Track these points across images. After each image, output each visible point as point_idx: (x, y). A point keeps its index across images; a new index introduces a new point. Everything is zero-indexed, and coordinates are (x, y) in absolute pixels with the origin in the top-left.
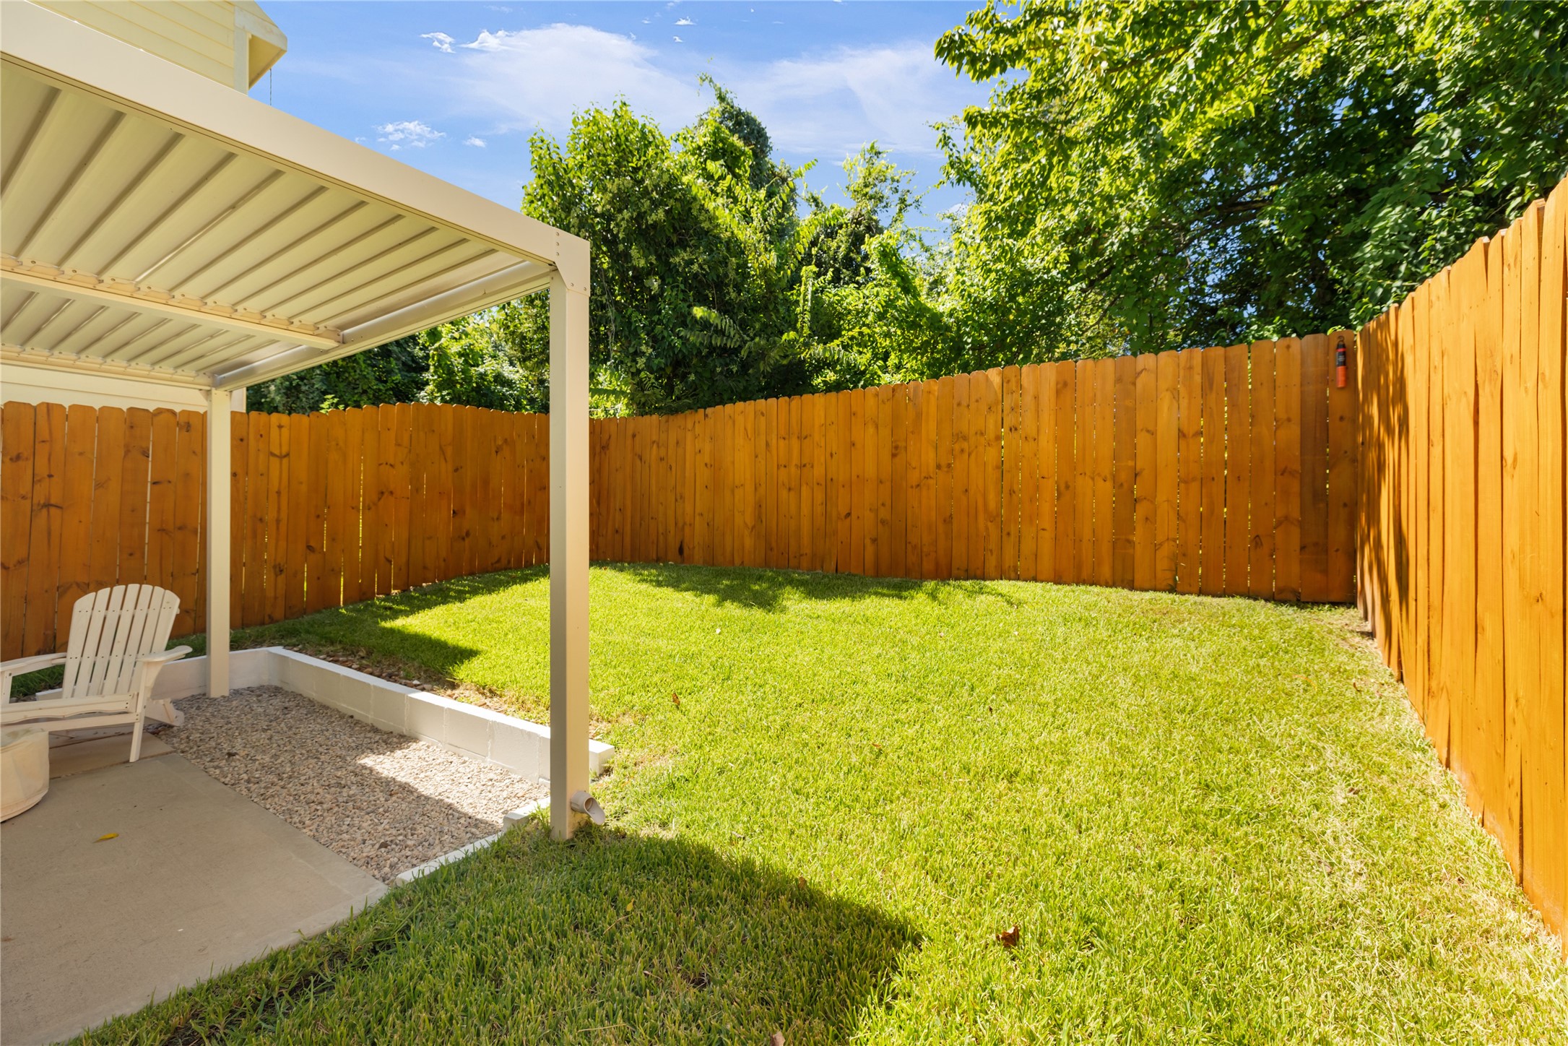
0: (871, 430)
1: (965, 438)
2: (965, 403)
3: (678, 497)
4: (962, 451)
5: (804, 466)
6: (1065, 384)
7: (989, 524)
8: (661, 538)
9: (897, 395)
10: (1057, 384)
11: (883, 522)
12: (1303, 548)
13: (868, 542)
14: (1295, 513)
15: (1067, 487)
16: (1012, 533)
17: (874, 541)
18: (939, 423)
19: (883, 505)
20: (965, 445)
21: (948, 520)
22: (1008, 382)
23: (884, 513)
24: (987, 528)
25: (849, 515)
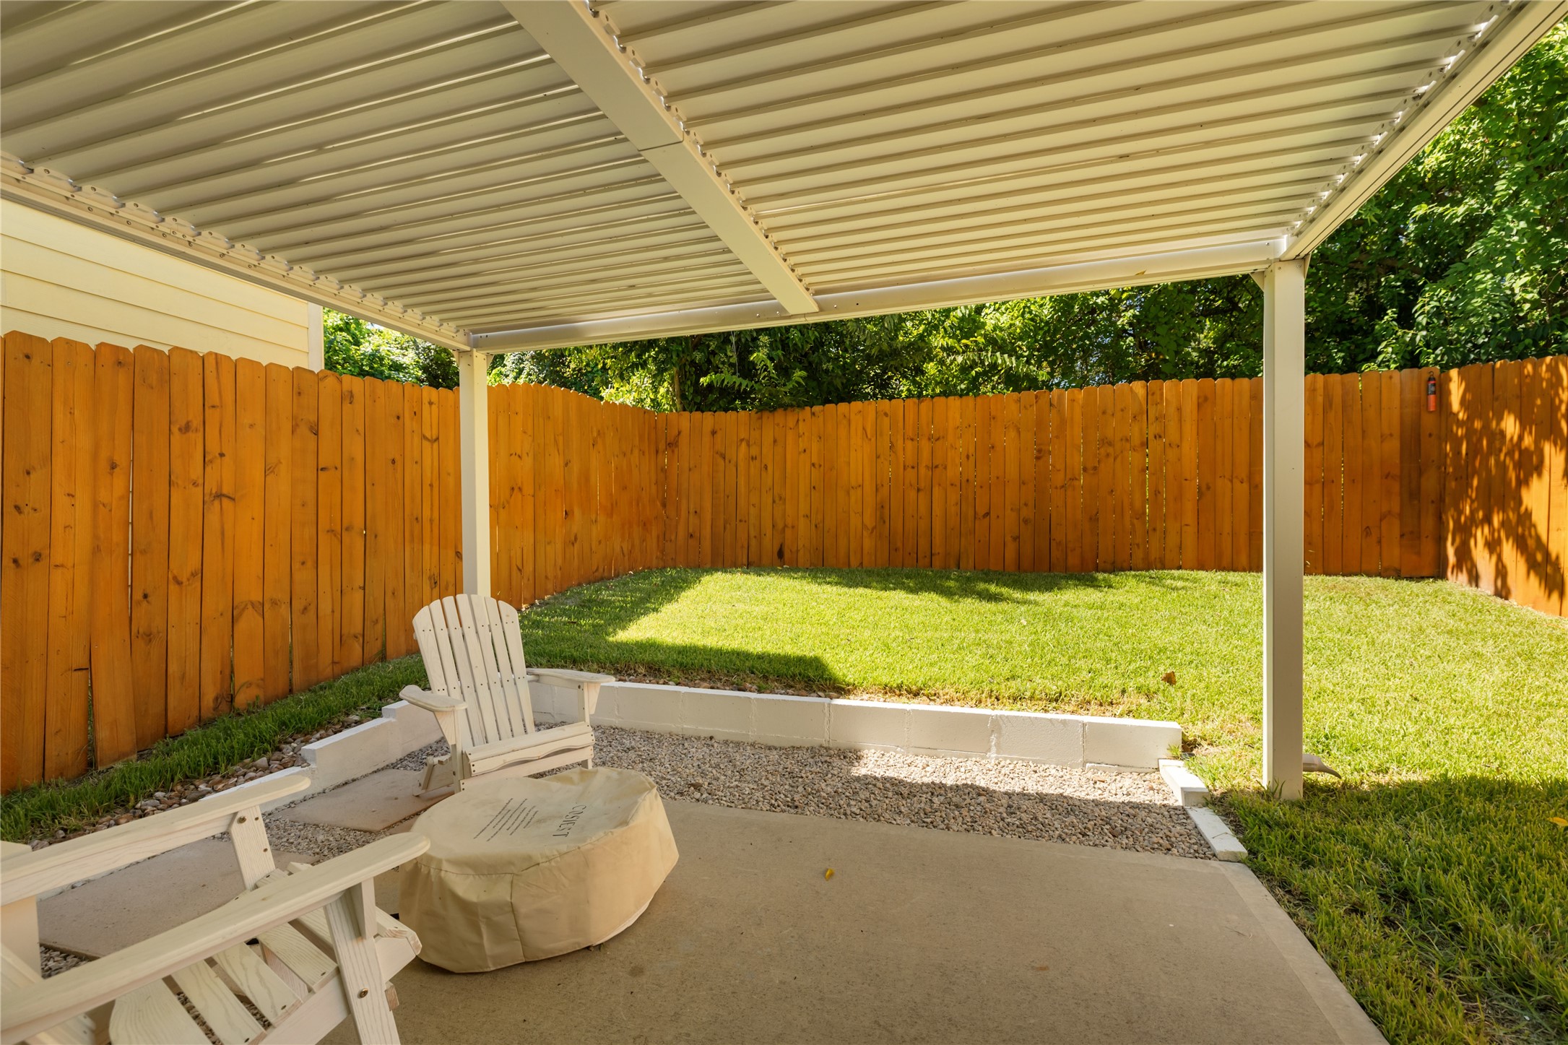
0: (1013, 434)
1: (1110, 444)
2: (1110, 412)
3: (777, 499)
4: (1108, 455)
5: (936, 467)
6: (1206, 399)
7: (1135, 521)
8: (753, 542)
9: (1040, 401)
10: (1198, 398)
11: (1026, 521)
12: (1402, 536)
13: (1008, 539)
14: (1396, 507)
15: (1208, 488)
16: (1158, 529)
17: (1016, 538)
18: (1084, 429)
19: (1026, 505)
20: (1110, 450)
21: (1094, 519)
22: (1153, 394)
23: (1026, 513)
24: (1133, 525)
25: (988, 514)
